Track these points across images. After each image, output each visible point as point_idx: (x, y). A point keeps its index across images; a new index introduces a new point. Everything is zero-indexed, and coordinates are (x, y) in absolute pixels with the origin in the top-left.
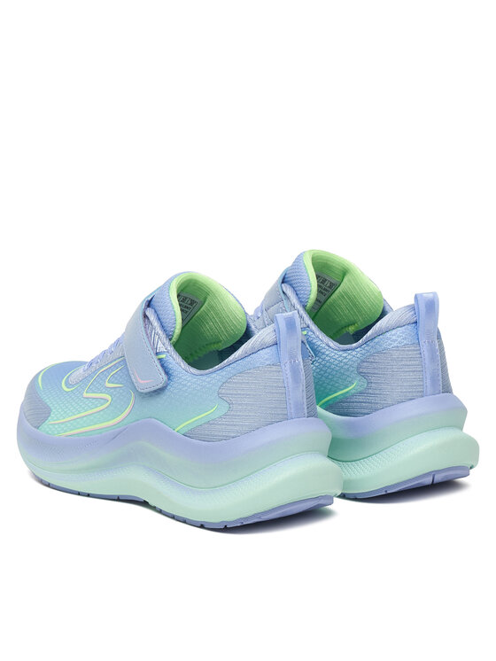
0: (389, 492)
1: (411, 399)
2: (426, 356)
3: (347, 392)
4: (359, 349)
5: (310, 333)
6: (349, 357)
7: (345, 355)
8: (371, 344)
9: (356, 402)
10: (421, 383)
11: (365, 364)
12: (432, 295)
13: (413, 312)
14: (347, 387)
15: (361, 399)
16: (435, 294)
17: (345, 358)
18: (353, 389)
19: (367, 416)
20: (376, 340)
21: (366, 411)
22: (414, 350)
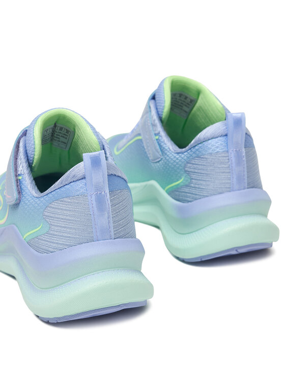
0: (203, 260)
1: (221, 193)
2: (234, 160)
3: (178, 185)
4: (186, 153)
5: (160, 138)
6: (180, 158)
7: (177, 157)
8: (193, 150)
9: (184, 192)
10: (229, 181)
11: (189, 165)
12: (240, 115)
13: (225, 127)
14: (178, 180)
15: (187, 190)
16: (243, 114)
17: (177, 159)
18: (182, 182)
19: (190, 203)
20: (197, 148)
21: (189, 199)
22: (224, 157)
